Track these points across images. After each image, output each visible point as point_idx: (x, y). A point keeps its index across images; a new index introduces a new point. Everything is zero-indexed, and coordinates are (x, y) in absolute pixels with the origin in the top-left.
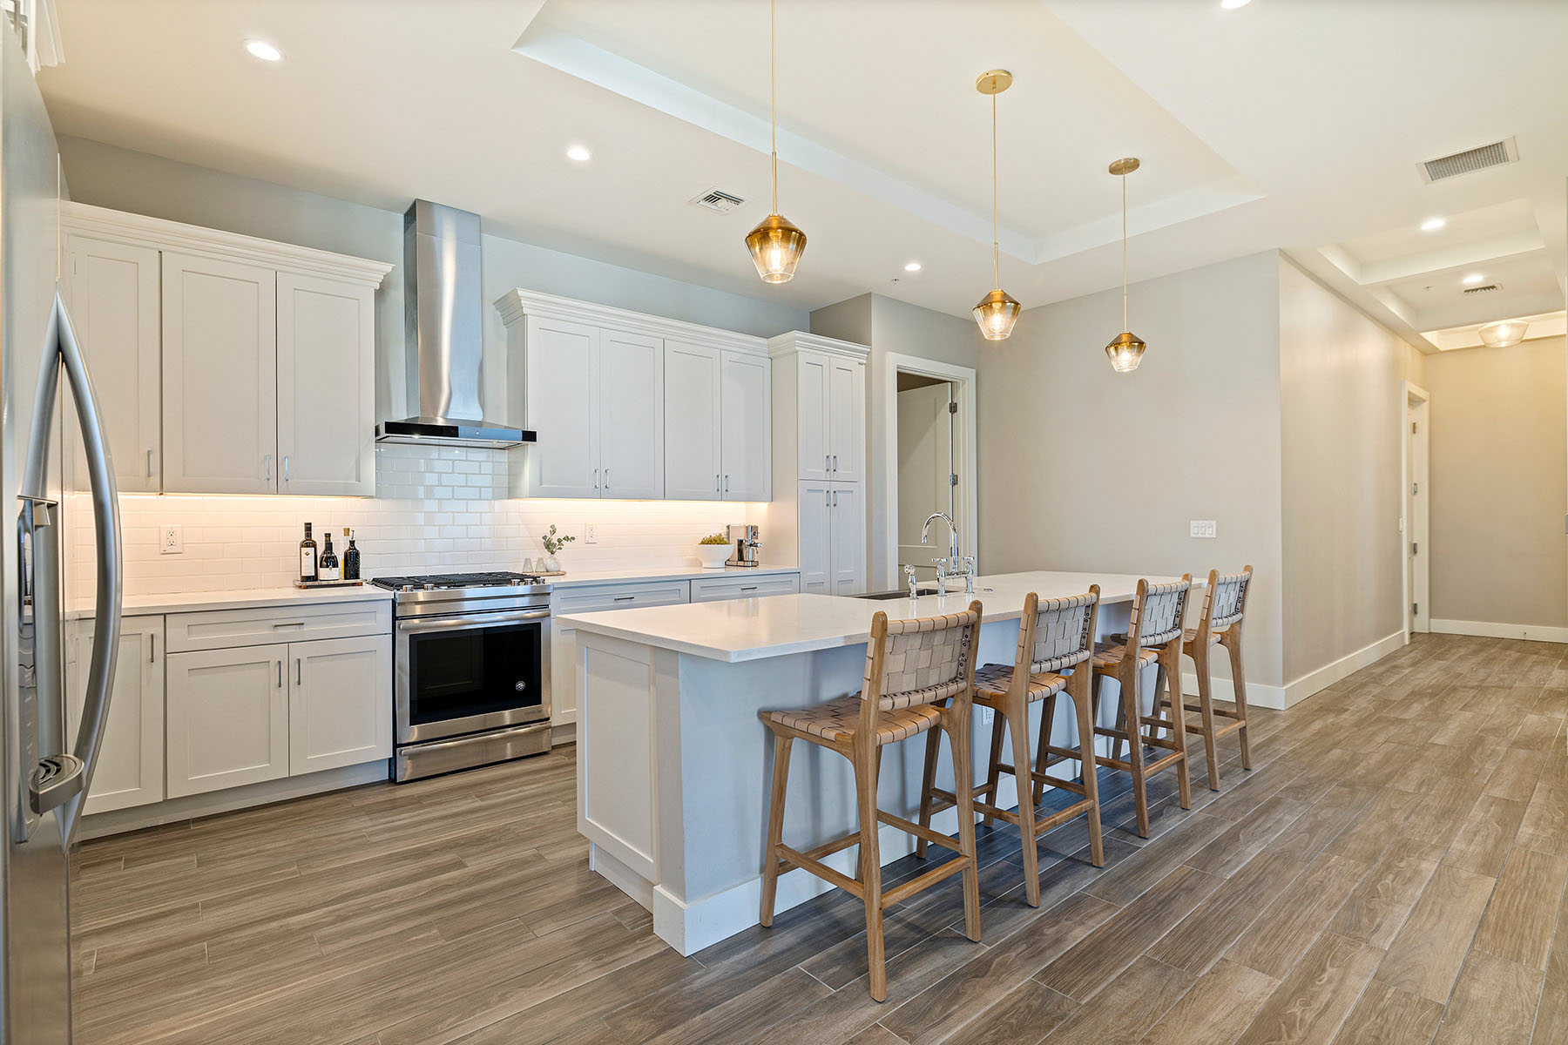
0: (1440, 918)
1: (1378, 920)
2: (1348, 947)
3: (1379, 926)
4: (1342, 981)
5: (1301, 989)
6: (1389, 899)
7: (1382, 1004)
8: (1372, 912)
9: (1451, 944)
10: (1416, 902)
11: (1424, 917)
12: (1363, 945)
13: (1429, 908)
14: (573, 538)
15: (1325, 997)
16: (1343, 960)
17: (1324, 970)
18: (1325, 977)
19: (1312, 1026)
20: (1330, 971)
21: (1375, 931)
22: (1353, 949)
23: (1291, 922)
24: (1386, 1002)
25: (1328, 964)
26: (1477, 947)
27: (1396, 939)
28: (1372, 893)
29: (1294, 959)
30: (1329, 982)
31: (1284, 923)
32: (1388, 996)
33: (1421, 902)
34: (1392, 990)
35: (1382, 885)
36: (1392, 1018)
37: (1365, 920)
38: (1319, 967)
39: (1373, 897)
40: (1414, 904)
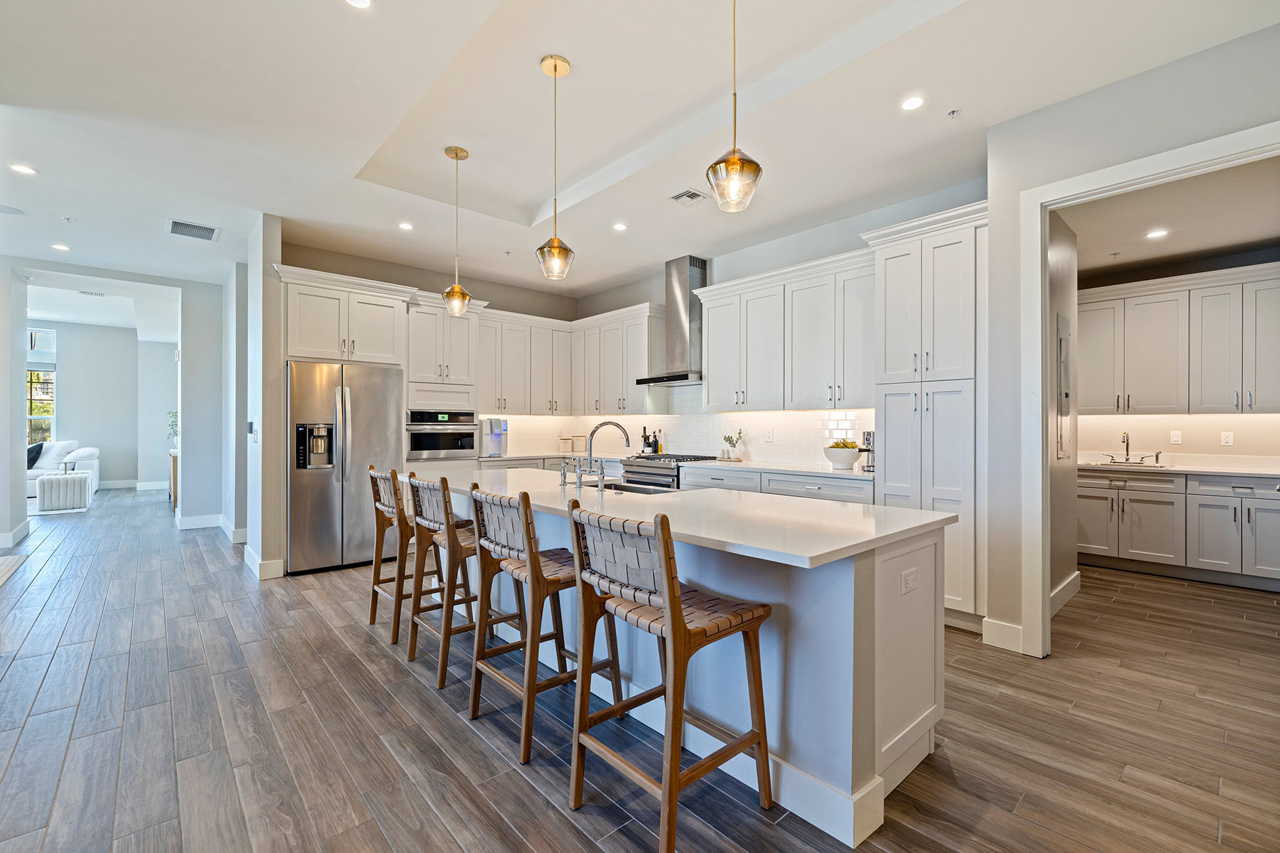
0: (218, 827)
1: (259, 787)
2: (257, 753)
3: (254, 782)
4: (241, 734)
5: (255, 716)
6: (270, 813)
7: (211, 738)
8: (270, 790)
9: (196, 809)
10: (249, 829)
11: (230, 817)
12: (250, 760)
13: (234, 830)
14: (740, 430)
15: (241, 722)
16: (252, 743)
17: (255, 732)
18: (251, 730)
19: (233, 708)
20: (252, 734)
21: (253, 775)
22: (254, 754)
23: (305, 742)
24: (210, 741)
25: (256, 735)
26: (175, 822)
27: (235, 782)
28: (286, 806)
29: (275, 725)
30: (246, 729)
31: (307, 738)
32: (211, 745)
33: (244, 832)
34: (211, 749)
35: (289, 824)
36: (201, 736)
37: (267, 779)
38: (259, 731)
39: (282, 803)
40: (248, 825)
